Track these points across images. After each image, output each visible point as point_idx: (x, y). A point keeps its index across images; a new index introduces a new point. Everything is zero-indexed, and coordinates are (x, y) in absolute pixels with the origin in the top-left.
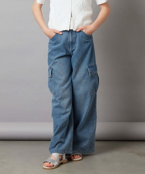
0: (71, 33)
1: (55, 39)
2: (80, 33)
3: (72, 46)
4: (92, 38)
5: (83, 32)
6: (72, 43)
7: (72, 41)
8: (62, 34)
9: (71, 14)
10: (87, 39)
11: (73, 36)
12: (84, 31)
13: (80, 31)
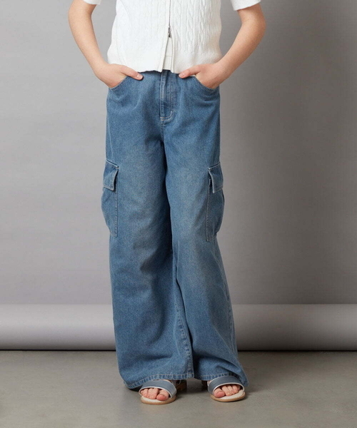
0: (165, 79)
1: (122, 90)
2: (189, 83)
3: (165, 112)
4: (218, 97)
5: (197, 81)
6: (165, 104)
7: (166, 99)
8: (141, 77)
9: (169, 32)
10: (207, 100)
11: (168, 87)
12: (198, 77)
13: (189, 78)
